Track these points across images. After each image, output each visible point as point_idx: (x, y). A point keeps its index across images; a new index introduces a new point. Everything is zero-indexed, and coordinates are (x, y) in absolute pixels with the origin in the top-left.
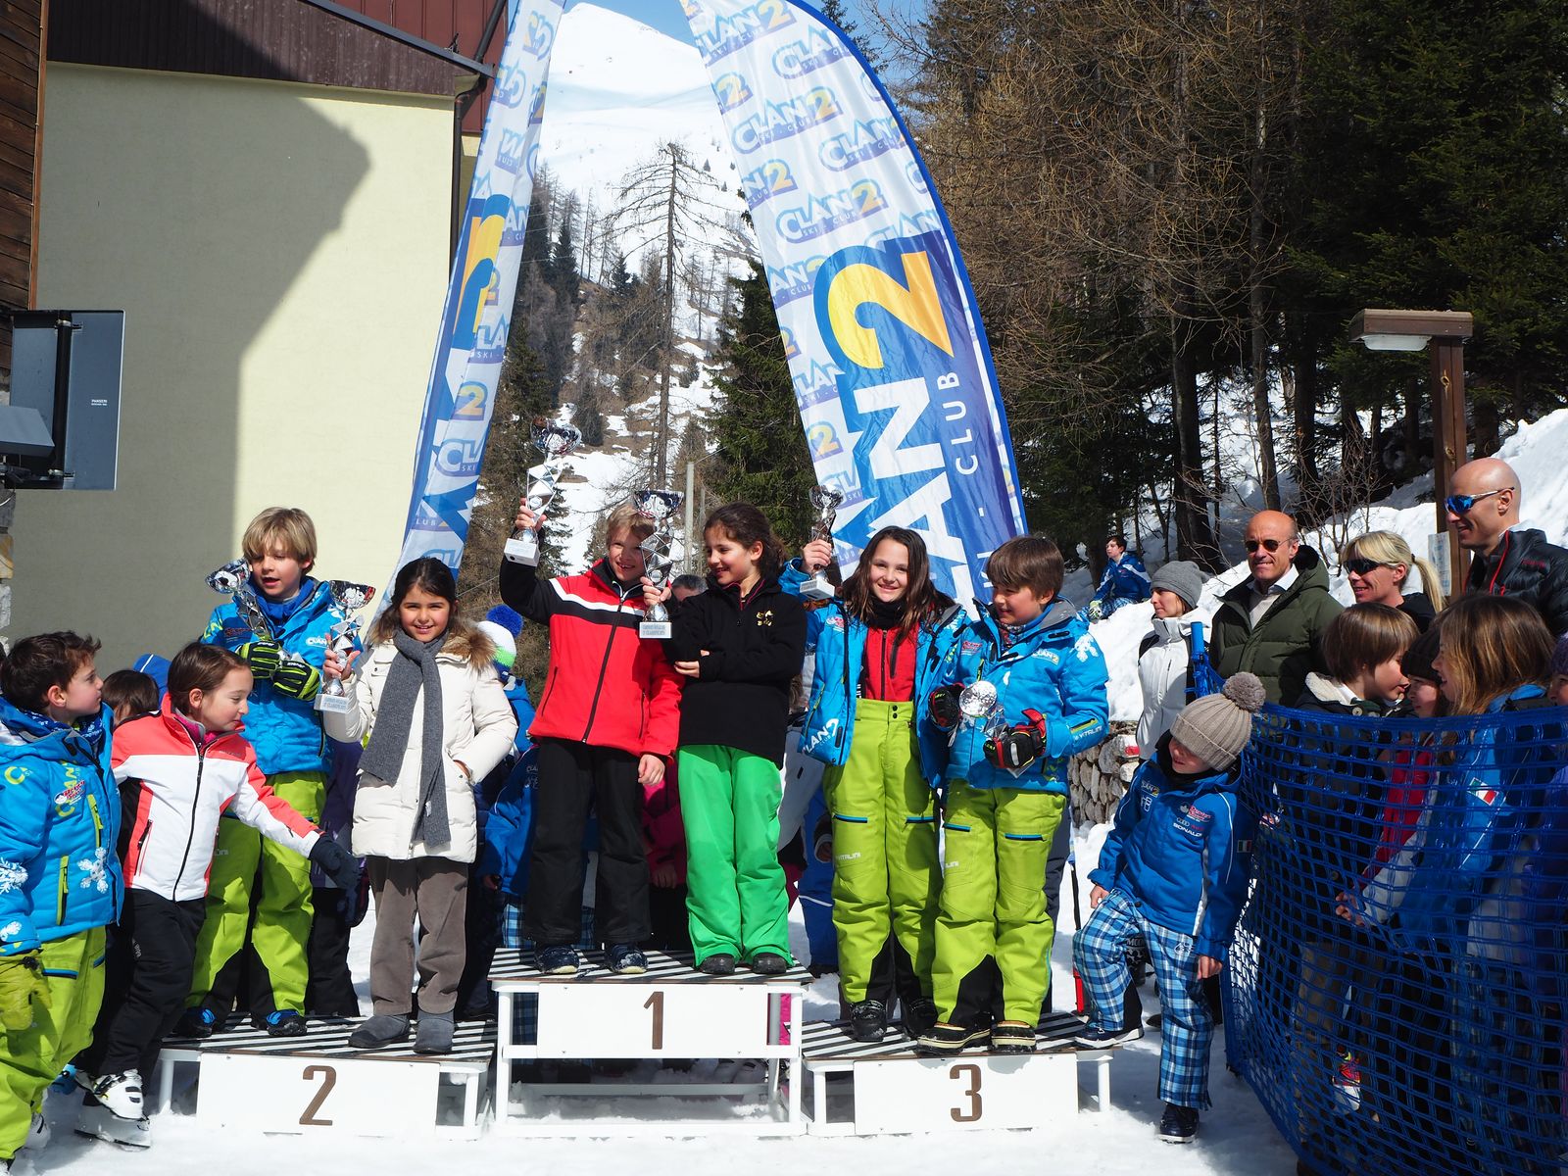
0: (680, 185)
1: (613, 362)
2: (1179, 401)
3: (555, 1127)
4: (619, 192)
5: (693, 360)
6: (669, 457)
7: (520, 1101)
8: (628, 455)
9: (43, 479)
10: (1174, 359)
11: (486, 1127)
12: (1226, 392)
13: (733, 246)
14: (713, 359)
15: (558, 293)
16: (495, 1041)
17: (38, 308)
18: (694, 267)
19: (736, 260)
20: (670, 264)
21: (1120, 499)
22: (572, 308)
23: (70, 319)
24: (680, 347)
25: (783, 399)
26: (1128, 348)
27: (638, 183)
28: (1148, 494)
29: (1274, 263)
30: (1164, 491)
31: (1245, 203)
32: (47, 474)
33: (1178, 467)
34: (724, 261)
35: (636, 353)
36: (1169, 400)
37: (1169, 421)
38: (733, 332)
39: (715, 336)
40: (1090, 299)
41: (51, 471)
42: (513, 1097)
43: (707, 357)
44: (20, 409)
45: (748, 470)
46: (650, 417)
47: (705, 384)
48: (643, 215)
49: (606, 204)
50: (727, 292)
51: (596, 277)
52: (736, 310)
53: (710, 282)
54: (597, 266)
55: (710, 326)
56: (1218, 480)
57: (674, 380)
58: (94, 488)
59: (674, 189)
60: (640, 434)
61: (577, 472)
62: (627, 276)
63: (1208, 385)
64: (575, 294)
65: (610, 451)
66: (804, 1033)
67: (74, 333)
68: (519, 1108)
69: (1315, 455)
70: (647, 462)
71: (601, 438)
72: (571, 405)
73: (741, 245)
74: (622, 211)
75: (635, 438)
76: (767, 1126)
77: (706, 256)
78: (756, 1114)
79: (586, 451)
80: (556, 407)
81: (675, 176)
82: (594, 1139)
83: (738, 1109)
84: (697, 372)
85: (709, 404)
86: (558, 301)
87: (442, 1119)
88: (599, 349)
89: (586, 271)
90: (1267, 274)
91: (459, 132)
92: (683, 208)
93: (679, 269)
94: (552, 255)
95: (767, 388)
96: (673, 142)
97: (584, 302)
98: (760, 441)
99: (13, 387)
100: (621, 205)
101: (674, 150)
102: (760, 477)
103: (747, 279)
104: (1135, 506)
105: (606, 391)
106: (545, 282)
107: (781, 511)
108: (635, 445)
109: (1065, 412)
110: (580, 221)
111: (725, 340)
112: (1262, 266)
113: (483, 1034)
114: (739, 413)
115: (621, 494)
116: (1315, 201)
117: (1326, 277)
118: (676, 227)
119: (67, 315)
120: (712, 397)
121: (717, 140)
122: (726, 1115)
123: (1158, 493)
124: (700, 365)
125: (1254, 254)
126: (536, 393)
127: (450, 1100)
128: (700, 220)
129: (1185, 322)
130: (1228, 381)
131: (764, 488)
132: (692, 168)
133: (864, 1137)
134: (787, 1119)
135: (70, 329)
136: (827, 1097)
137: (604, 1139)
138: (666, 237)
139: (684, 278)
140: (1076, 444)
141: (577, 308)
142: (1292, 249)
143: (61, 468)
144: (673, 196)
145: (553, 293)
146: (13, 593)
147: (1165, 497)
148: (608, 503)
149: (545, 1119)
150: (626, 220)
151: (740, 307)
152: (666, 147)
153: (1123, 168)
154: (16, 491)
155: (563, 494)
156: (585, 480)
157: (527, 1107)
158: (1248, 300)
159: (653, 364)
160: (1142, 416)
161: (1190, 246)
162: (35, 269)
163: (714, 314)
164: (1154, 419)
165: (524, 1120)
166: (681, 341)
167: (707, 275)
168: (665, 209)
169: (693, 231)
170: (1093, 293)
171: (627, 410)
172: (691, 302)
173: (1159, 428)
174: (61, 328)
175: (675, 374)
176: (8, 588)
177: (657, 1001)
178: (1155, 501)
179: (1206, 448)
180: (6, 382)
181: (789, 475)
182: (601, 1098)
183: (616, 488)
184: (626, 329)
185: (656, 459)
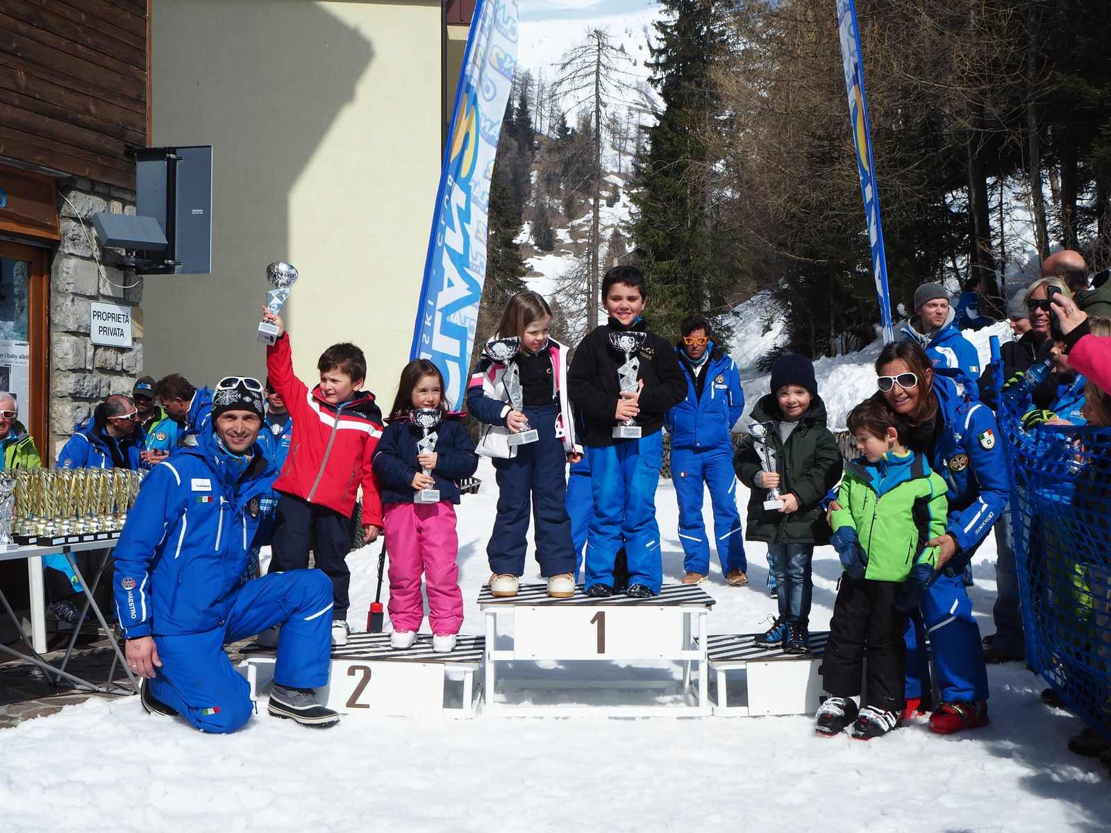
0: (604, 60)
1: (559, 190)
2: (974, 195)
3: (527, 709)
4: (560, 67)
5: (616, 187)
6: (600, 256)
7: (503, 693)
8: (571, 256)
9: (161, 267)
10: (970, 163)
11: (479, 710)
12: (1009, 187)
13: (642, 105)
14: (631, 185)
15: (519, 144)
16: (484, 649)
17: (153, 146)
18: (614, 121)
19: (645, 115)
20: (598, 117)
21: (930, 269)
22: (529, 153)
23: (175, 153)
24: (606, 179)
25: (680, 208)
26: (933, 156)
27: (573, 59)
28: (950, 265)
29: (1044, 86)
30: (962, 262)
31: (1023, 42)
32: (163, 264)
33: (973, 243)
34: (636, 115)
35: (575, 182)
36: (965, 195)
37: (965, 211)
38: (644, 165)
39: (631, 169)
40: (905, 123)
41: (166, 261)
42: (498, 689)
43: (625, 185)
44: (145, 219)
45: (656, 260)
46: (586, 229)
47: (624, 204)
48: (577, 82)
49: (551, 75)
50: (639, 138)
51: (545, 131)
52: (645, 150)
53: (627, 131)
54: (546, 122)
55: (627, 162)
56: (1003, 253)
57: (602, 202)
58: (195, 272)
59: (599, 63)
60: (580, 241)
61: (536, 269)
62: (568, 129)
63: (996, 183)
64: (531, 143)
65: (559, 254)
66: (709, 643)
67: (178, 163)
68: (501, 697)
69: (1077, 230)
70: (585, 260)
71: (552, 245)
72: (531, 222)
73: (648, 104)
74: (563, 80)
75: (576, 244)
76: (683, 710)
77: (623, 113)
78: (676, 702)
79: (542, 254)
80: (520, 224)
81: (599, 54)
82: (557, 718)
83: (660, 699)
84: (619, 196)
85: (628, 218)
86: (520, 149)
87: (447, 704)
88: (549, 180)
89: (538, 127)
90: (1040, 93)
91: (445, 23)
92: (606, 76)
93: (604, 121)
94: (514, 117)
95: (669, 199)
96: (598, 29)
97: (538, 149)
98: (664, 239)
99: (138, 204)
100: (562, 76)
101: (599, 34)
102: (665, 265)
103: (652, 126)
104: (941, 273)
105: (554, 212)
106: (510, 136)
107: (681, 288)
108: (577, 250)
109: (888, 206)
110: (533, 91)
111: (638, 172)
112: (1036, 88)
113: (475, 644)
114: (649, 221)
115: (567, 283)
116: (1078, 37)
117: (1087, 95)
118: (601, 91)
119: (173, 150)
120: (630, 213)
121: (629, 29)
122: (652, 703)
123: (958, 263)
124: (621, 191)
125: (1031, 80)
126: (507, 213)
127: (453, 693)
128: (618, 84)
129: (978, 133)
130: (1009, 178)
131: (669, 272)
132: (612, 48)
133: (755, 717)
134: (697, 704)
135: (175, 161)
136: (727, 690)
137: (564, 719)
138: (594, 99)
139: (608, 126)
140: (896, 229)
141: (533, 153)
142: (1059, 74)
143: (173, 259)
144: (598, 68)
145: (516, 143)
146: (144, 349)
147: (962, 266)
148: (558, 289)
149: (521, 704)
150: (565, 86)
151: (649, 148)
152: (592, 33)
153: (930, 22)
154: (143, 276)
155: (527, 285)
156: (542, 275)
157: (507, 696)
158: (1026, 114)
159: (587, 190)
160: (946, 207)
161: (981, 76)
162: (150, 119)
163: (630, 154)
164: (954, 210)
165: (506, 705)
166: (608, 174)
167: (624, 127)
168: (594, 76)
169: (613, 92)
170: (907, 118)
171: (570, 225)
172: (613, 147)
173: (958, 216)
174: (169, 159)
175: (603, 198)
176: (141, 345)
177: (600, 618)
178: (955, 269)
179: (993, 230)
180: (133, 200)
181: (686, 262)
182: (561, 691)
183: (563, 278)
184: (567, 164)
185: (591, 257)
